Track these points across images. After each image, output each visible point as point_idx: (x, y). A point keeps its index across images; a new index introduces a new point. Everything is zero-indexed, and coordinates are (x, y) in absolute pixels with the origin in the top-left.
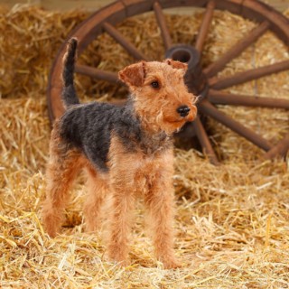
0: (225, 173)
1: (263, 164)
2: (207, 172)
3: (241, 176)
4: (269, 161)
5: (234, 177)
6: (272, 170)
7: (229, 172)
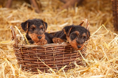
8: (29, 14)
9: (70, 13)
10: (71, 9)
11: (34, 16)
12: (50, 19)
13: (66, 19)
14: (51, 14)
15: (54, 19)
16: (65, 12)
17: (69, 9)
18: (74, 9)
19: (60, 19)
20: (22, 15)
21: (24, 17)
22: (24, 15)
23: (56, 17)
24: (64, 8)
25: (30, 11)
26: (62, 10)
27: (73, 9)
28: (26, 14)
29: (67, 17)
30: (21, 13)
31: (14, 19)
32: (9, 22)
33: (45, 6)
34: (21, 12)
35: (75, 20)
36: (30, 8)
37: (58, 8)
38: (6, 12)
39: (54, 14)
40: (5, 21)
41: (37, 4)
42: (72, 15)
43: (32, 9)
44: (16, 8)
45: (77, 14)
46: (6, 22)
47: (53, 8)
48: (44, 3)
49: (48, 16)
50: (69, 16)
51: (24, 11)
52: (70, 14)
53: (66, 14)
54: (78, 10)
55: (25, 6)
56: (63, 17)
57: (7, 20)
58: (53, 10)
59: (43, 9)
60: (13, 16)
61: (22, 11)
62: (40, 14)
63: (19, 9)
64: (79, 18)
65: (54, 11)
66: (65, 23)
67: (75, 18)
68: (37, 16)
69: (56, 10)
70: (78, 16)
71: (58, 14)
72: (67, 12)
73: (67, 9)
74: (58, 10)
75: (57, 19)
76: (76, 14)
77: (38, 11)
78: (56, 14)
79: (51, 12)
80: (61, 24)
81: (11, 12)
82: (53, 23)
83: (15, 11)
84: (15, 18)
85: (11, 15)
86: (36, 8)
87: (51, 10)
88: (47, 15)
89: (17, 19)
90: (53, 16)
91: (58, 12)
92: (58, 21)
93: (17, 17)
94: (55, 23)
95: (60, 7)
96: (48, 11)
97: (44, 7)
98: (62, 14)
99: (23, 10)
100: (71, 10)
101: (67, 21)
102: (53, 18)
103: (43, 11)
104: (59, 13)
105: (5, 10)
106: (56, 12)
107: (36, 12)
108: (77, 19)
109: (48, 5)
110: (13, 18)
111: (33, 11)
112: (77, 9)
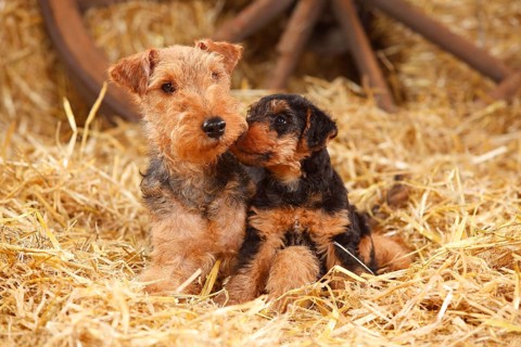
0: (407, 128)
1: (490, 109)
2: (371, 125)
3: (441, 135)
4: (501, 104)
5: (426, 136)
6: (509, 123)
7: (417, 126)
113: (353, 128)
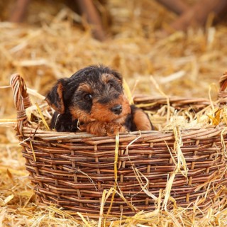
8: (75, 42)
9: (193, 43)
10: (195, 33)
11: (88, 48)
12: (133, 58)
13: (181, 61)
14: (138, 44)
15: (146, 59)
16: (177, 41)
17: (191, 32)
18: (205, 33)
19: (163, 61)
20: (55, 46)
21: (59, 51)
22: (61, 45)
23: (152, 53)
24: (177, 29)
25: (77, 34)
26: (170, 34)
27: (200, 32)
28: (66, 44)
29: (182, 55)
30: (51, 40)
31: (29, 57)
32: (16, 63)
33: (123, 20)
34: (53, 36)
35: (207, 66)
36: (77, 25)
37: (158, 27)
38: (10, 34)
39: (147, 45)
40: (6, 59)
41: (100, 14)
42: (199, 51)
43: (83, 29)
44: (38, 24)
45: (214, 48)
46: (6, 63)
47: (144, 27)
48: (121, 13)
49: (127, 51)
50: (188, 52)
51: (60, 34)
52: (192, 48)
53: (180, 46)
54: (216, 38)
55: (66, 19)
56: (172, 54)
57: (10, 58)
58: (142, 34)
59: (115, 28)
60: (29, 47)
61: (55, 33)
62: (104, 45)
63: (45, 27)
64: (218, 59)
65: (147, 37)
66: (176, 71)
67: (205, 58)
68: (98, 48)
69: (152, 35)
70: (215, 54)
71: (157, 46)
72: (184, 42)
73: (185, 31)
74: (159, 34)
75: (153, 60)
76: (210, 46)
77: (101, 33)
78: (153, 44)
79: (138, 39)
80: (164, 75)
81: (24, 35)
82: (141, 72)
83: (34, 34)
84: (34, 53)
85: (23, 44)
86: (96, 26)
87: (138, 34)
88: (125, 46)
89: (38, 56)
90: (143, 51)
91: (157, 39)
92: (157, 65)
93: (38, 51)
94: (147, 72)
95: (165, 26)
96: (130, 37)
97: (120, 24)
98: (170, 46)
99: (58, 30)
100: (196, 36)
101: (181, 67)
102: (142, 56)
103: (114, 34)
104: (162, 42)
105: (8, 29)
106: (152, 40)
107: (96, 36)
108: (211, 61)
109: (130, 19)
110: (28, 51)
111: (87, 35)
112: (212, 33)
113: (77, 56)
